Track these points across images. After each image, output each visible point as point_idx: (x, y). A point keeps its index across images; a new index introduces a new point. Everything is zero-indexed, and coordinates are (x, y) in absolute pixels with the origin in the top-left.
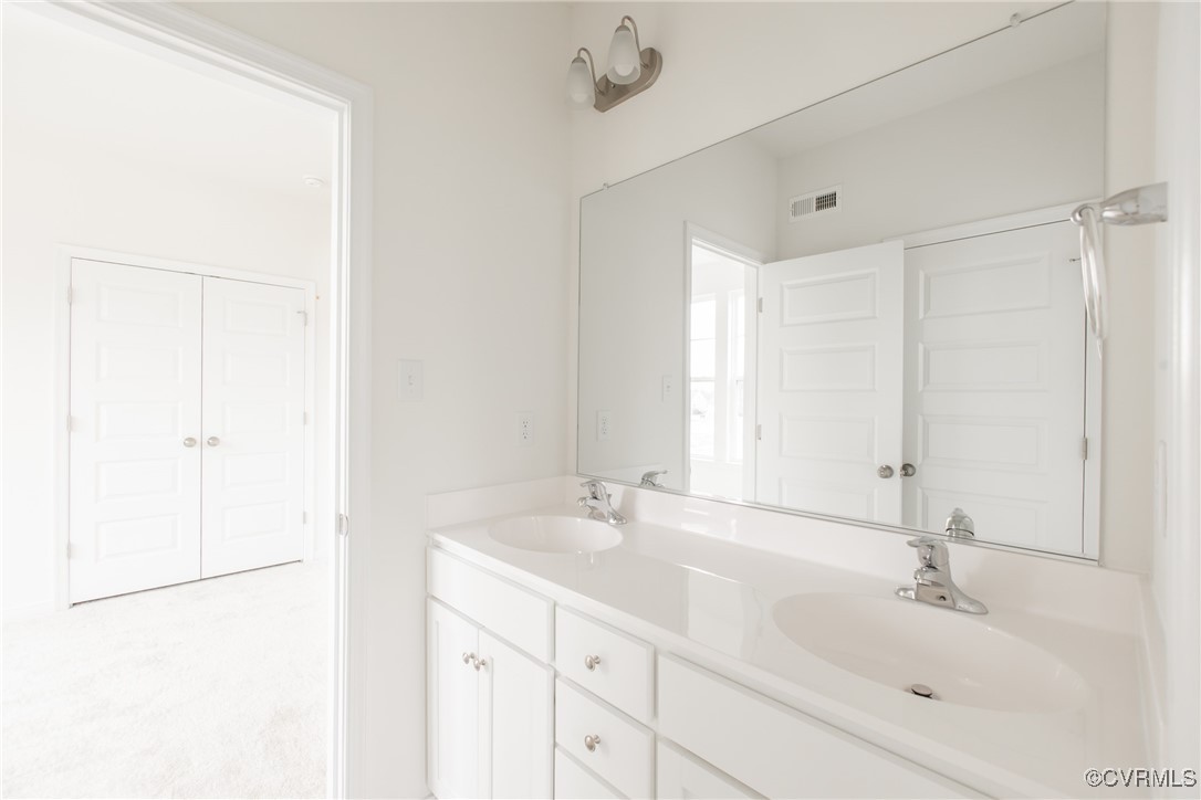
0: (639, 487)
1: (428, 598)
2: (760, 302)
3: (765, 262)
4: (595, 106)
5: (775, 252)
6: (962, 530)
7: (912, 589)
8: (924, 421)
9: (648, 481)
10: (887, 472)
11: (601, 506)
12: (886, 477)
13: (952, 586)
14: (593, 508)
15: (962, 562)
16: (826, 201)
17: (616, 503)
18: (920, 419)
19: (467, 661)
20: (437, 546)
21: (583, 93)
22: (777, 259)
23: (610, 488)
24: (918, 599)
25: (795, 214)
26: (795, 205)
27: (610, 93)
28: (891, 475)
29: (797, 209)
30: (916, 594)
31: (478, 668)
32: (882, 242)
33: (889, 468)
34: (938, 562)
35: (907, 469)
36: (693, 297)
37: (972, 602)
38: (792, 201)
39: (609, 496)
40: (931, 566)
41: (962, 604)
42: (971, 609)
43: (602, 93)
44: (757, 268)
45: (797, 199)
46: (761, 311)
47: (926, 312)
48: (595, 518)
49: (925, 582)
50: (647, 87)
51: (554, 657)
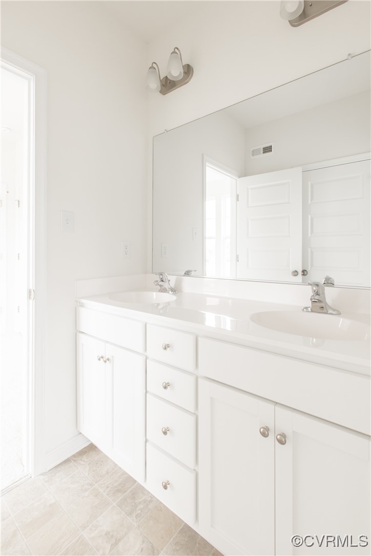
0: (184, 276)
1: (77, 332)
2: (238, 196)
3: (240, 177)
4: (160, 92)
5: (244, 172)
6: (329, 282)
7: (310, 307)
8: (311, 250)
9: (187, 273)
10: (295, 273)
11: (166, 285)
12: (295, 276)
13: (326, 303)
14: (161, 286)
15: (330, 294)
16: (268, 150)
17: (172, 284)
18: (309, 250)
19: (99, 359)
20: (82, 305)
21: (155, 85)
22: (245, 175)
23: (169, 277)
24: (312, 311)
25: (253, 155)
26: (253, 151)
27: (168, 85)
28: (297, 275)
29: (254, 153)
30: (311, 309)
31: (105, 362)
32: (292, 168)
33: (296, 271)
34: (320, 292)
35: (304, 272)
36: (207, 198)
37: (334, 310)
38: (252, 149)
39: (169, 280)
40: (317, 294)
41: (330, 311)
42: (334, 313)
43: (163, 85)
44: (236, 180)
45: (254, 148)
46: (238, 200)
47: (311, 201)
48: (162, 292)
49: (316, 300)
50: (186, 83)
51: (146, 350)
